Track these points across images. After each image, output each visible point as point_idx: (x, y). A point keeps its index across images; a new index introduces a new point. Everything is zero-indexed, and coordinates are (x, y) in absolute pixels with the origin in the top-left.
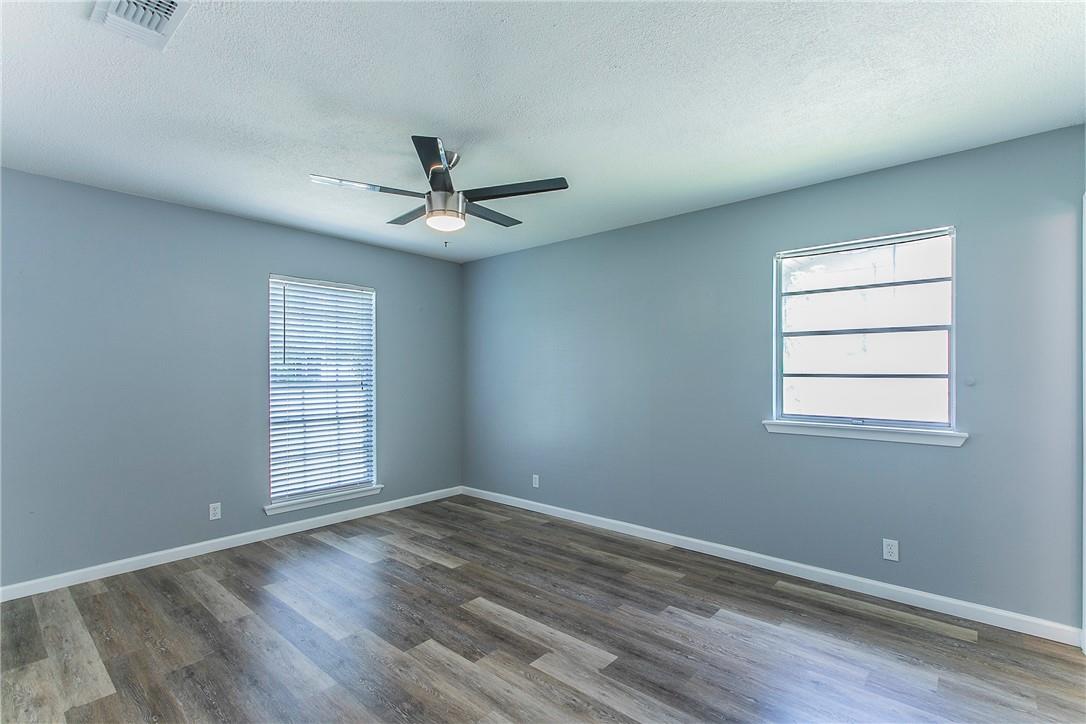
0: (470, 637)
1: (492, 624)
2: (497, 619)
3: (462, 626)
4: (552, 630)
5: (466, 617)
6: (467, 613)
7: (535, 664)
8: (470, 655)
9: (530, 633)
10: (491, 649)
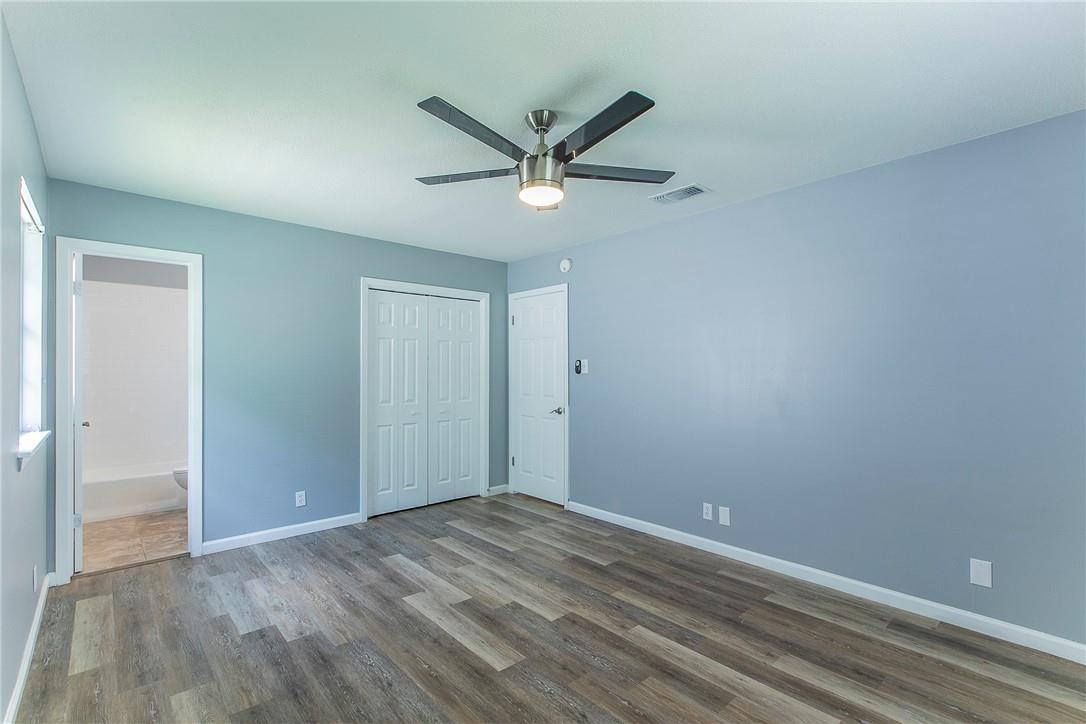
0: (514, 620)
1: (493, 632)
2: (486, 638)
3: (522, 632)
4: (438, 623)
5: (520, 643)
6: (518, 647)
7: (468, 597)
8: (516, 607)
9: (460, 620)
10: (498, 610)
